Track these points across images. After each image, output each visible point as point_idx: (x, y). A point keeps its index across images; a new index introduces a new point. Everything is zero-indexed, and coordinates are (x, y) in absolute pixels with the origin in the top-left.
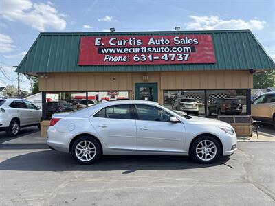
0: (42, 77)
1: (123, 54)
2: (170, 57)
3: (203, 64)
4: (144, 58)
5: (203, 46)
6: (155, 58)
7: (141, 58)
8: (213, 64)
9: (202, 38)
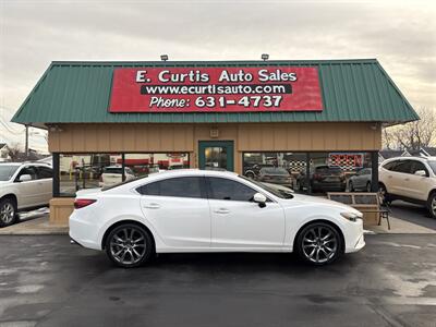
0: (53, 129)
1: (179, 96)
2: (251, 101)
3: (303, 112)
4: (212, 101)
5: (304, 83)
6: (228, 102)
7: (207, 101)
8: (320, 112)
9: (302, 72)
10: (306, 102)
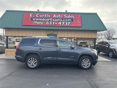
0: (6, 29)
1: (42, 21)
2: (62, 23)
3: (76, 27)
4: (51, 23)
5: (76, 19)
6: (55, 23)
7: (50, 23)
8: (81, 27)
9: (76, 16)
10: (77, 24)
